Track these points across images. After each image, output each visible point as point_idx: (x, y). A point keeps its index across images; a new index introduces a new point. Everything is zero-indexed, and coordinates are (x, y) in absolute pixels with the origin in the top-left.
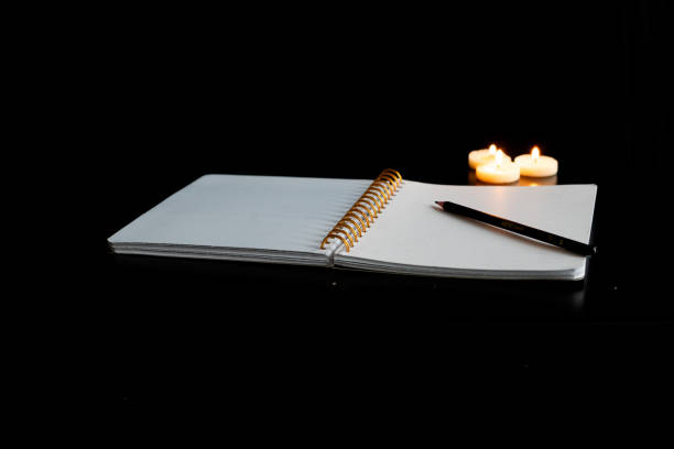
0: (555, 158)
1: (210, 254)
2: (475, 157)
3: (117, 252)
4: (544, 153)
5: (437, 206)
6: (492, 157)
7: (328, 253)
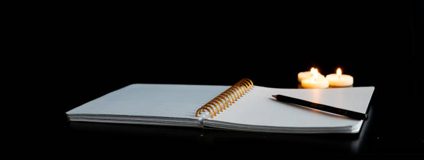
0: (352, 75)
1: (128, 120)
2: (301, 75)
3: (72, 120)
4: (344, 73)
5: (273, 98)
6: (312, 75)
7: (200, 119)
